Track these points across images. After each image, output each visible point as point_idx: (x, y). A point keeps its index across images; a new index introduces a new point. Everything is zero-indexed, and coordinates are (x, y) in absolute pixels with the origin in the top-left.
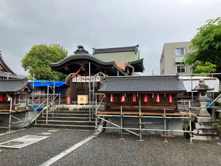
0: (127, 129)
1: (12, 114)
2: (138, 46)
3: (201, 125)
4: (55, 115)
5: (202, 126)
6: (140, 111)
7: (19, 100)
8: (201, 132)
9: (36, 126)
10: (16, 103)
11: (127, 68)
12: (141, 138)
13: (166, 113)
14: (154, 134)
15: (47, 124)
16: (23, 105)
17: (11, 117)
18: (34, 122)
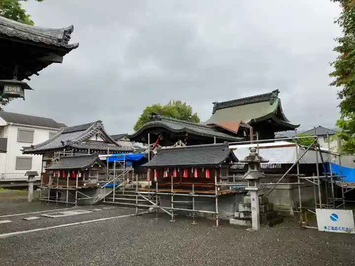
0: (162, 208)
1: (79, 190)
2: (277, 92)
3: (244, 206)
4: (125, 193)
5: (246, 207)
6: (172, 188)
7: (90, 176)
8: (242, 216)
9: (104, 203)
10: (86, 179)
11: (241, 130)
12: (173, 218)
13: (194, 190)
14: (203, 216)
15: (113, 202)
16: (93, 182)
17: (78, 193)
18: (103, 200)
